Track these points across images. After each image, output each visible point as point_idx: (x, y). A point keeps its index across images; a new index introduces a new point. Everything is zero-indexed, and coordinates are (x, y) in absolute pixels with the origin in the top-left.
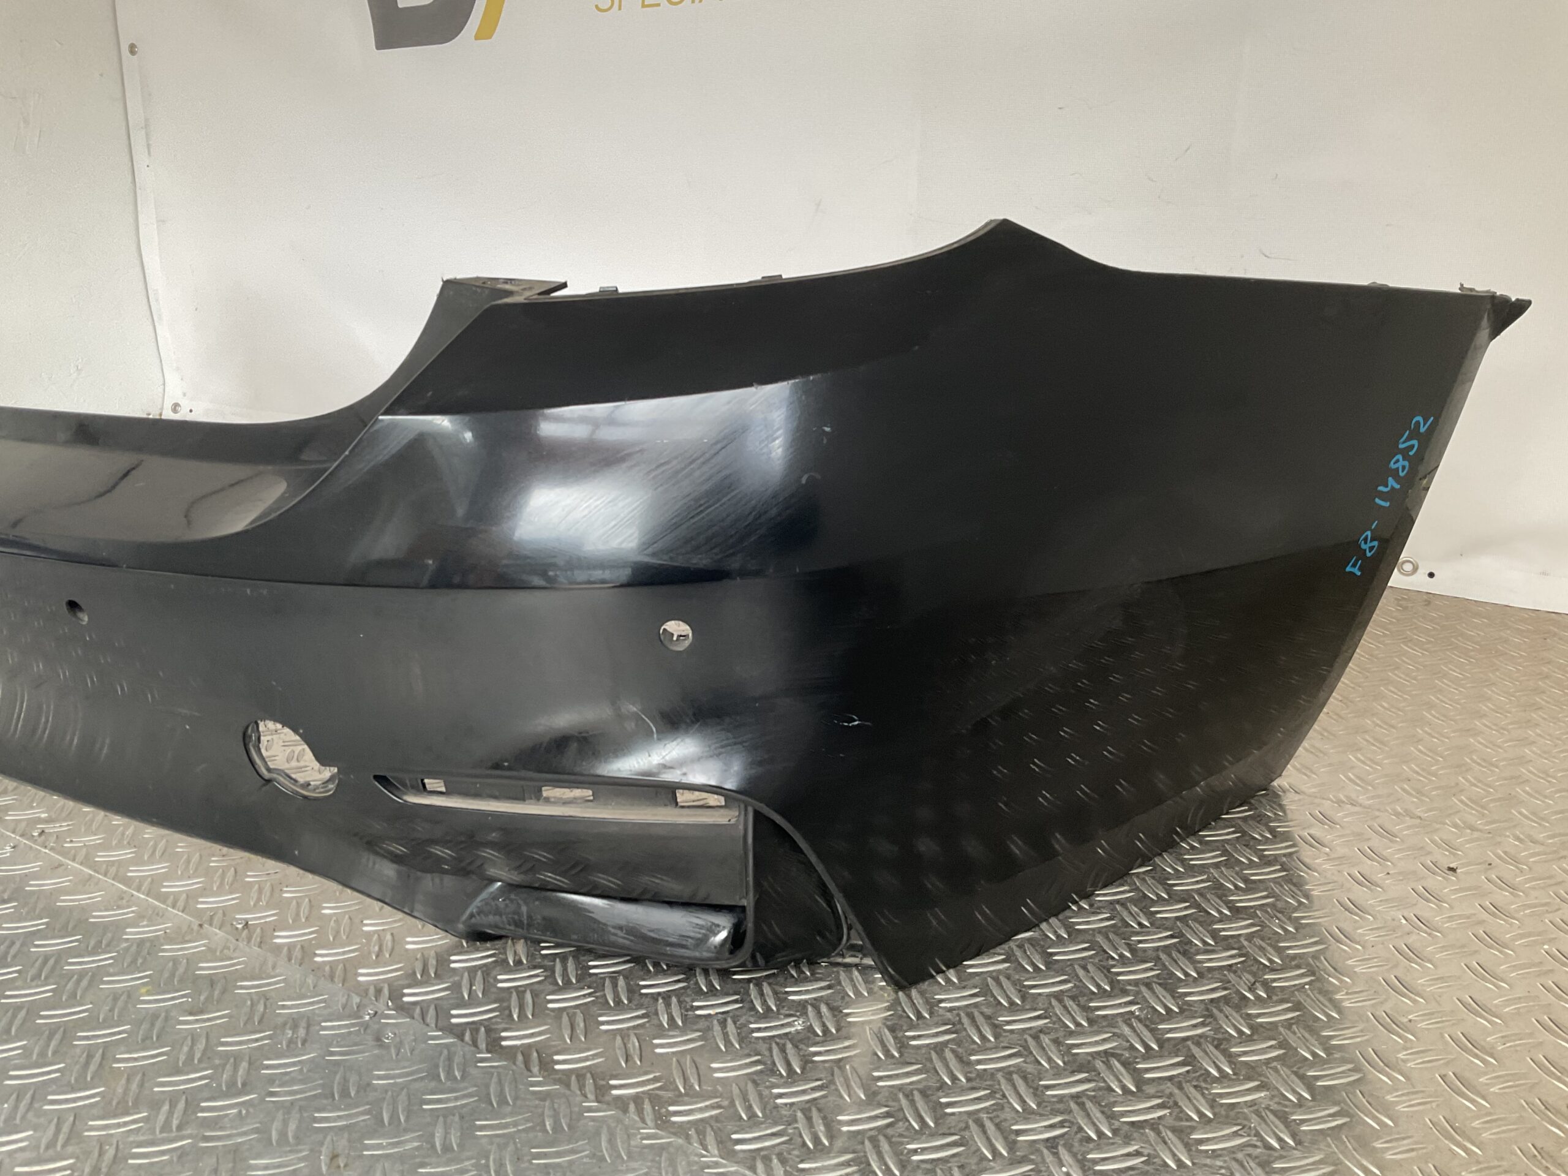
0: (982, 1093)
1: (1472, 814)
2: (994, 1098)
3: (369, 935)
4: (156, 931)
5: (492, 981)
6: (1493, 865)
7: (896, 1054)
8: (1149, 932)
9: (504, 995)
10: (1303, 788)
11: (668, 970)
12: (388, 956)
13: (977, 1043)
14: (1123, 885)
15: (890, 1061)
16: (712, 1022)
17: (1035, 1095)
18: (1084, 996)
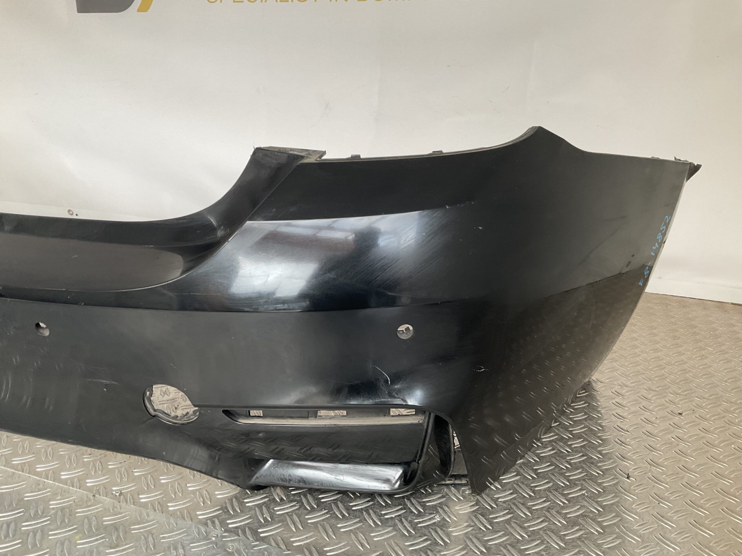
0: (538, 542)
1: (675, 388)
2: (544, 544)
3: (193, 492)
4: (68, 502)
5: (272, 511)
6: (695, 410)
7: (490, 528)
8: (572, 455)
9: (282, 518)
10: (603, 380)
11: (360, 496)
12: (210, 503)
13: (524, 517)
14: (551, 433)
15: (488, 532)
16: (395, 521)
17: (561, 540)
18: (560, 488)
